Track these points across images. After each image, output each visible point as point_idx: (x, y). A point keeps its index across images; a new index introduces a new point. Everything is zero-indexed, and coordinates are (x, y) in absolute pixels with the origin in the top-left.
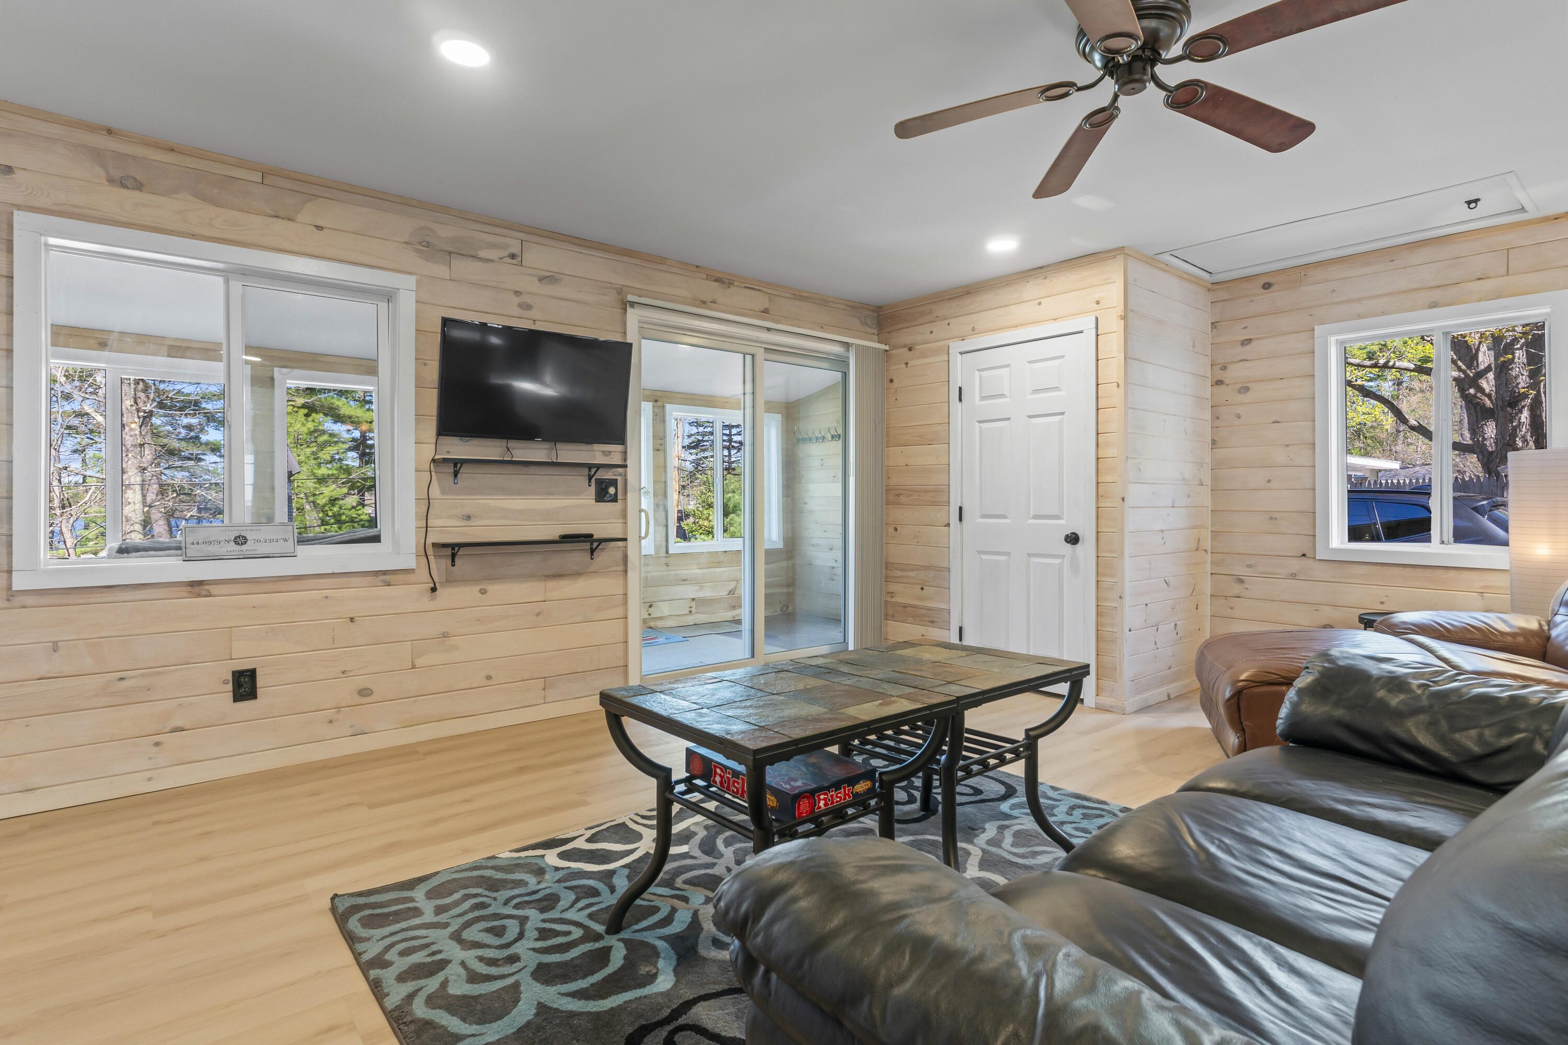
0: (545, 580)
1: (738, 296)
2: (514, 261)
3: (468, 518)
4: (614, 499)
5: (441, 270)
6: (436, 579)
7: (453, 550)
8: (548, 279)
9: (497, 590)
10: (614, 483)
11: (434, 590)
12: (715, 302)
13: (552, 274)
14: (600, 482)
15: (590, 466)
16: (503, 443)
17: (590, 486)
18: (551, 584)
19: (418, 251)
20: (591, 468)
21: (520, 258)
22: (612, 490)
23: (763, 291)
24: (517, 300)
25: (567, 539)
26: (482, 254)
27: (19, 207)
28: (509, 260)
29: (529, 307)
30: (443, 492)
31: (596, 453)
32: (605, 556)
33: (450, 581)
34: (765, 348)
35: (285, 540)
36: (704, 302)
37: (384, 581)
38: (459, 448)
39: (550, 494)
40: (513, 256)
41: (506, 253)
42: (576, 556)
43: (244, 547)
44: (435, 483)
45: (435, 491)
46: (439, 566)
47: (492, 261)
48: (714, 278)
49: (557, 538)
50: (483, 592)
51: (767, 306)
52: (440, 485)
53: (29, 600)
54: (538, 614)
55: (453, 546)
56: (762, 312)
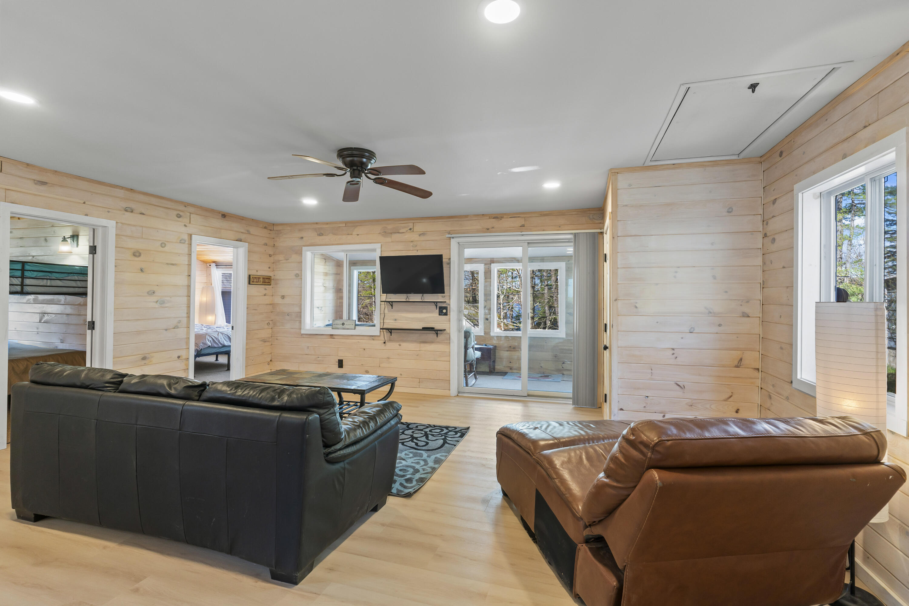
0: (420, 343)
1: (507, 223)
2: (411, 231)
3: (396, 320)
4: (446, 314)
5: (388, 239)
6: (386, 339)
7: (390, 330)
8: (422, 234)
9: (404, 345)
10: (446, 308)
11: (384, 343)
12: (493, 228)
13: (423, 232)
14: (440, 308)
15: (437, 302)
16: (405, 295)
17: (437, 309)
18: (422, 345)
19: (383, 235)
20: (436, 303)
21: (413, 230)
22: (444, 311)
23: (521, 217)
24: (412, 244)
25: (424, 329)
26: (401, 231)
27: (304, 246)
28: (409, 231)
29: (416, 246)
30: (389, 311)
31: (437, 298)
32: (441, 337)
33: (390, 340)
34: (528, 243)
35: (352, 325)
36: (488, 229)
37: (372, 339)
38: (393, 297)
39: (422, 312)
40: (410, 229)
41: (409, 228)
42: (431, 336)
43: (344, 326)
44: (386, 308)
45: (386, 311)
46: (387, 334)
47: (403, 233)
48: (493, 217)
49: (421, 328)
50: (400, 345)
51: (523, 223)
52: (388, 309)
53: (304, 336)
54: (417, 355)
55: (391, 329)
56: (520, 227)
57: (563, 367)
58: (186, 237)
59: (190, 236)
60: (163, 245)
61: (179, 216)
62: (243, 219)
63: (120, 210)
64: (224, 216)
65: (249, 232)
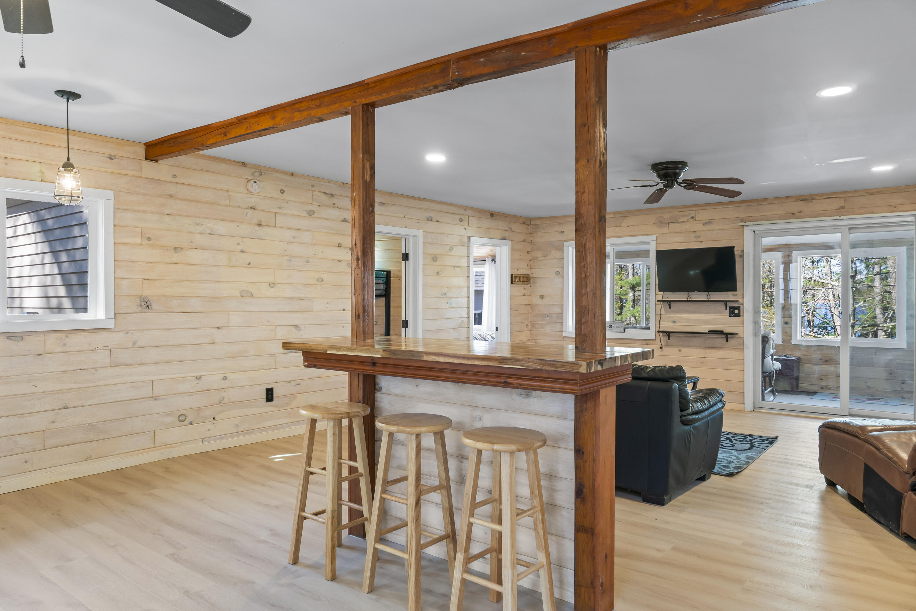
0: (705, 349)
1: (818, 206)
2: (693, 220)
3: (675, 322)
4: (738, 315)
5: (665, 230)
6: (663, 344)
7: (668, 334)
8: (708, 223)
9: (685, 350)
10: (738, 308)
11: (661, 348)
12: (801, 212)
13: (708, 221)
14: (731, 308)
15: (726, 302)
16: (687, 293)
17: (726, 310)
18: (708, 351)
19: (657, 225)
20: (725, 302)
21: (695, 218)
22: (736, 312)
23: (839, 197)
24: (694, 235)
25: (711, 332)
26: (680, 220)
27: (565, 241)
28: (691, 220)
29: (699, 237)
30: (665, 312)
31: (728, 296)
32: (732, 342)
33: (668, 345)
34: (849, 228)
35: (622, 327)
36: (794, 214)
37: (646, 343)
38: (671, 296)
39: (707, 313)
40: (692, 218)
41: (690, 217)
42: (720, 340)
43: (611, 329)
44: (663, 309)
45: (663, 312)
46: (664, 339)
47: (684, 222)
48: (801, 200)
49: (707, 331)
50: (680, 351)
51: (843, 205)
52: (664, 309)
53: (567, 339)
54: (702, 363)
55: (669, 332)
56: (839, 209)
57: (902, 388)
58: (466, 240)
59: (469, 238)
60: (451, 249)
61: (461, 220)
62: (506, 217)
63: (425, 220)
64: (492, 215)
65: (511, 230)
